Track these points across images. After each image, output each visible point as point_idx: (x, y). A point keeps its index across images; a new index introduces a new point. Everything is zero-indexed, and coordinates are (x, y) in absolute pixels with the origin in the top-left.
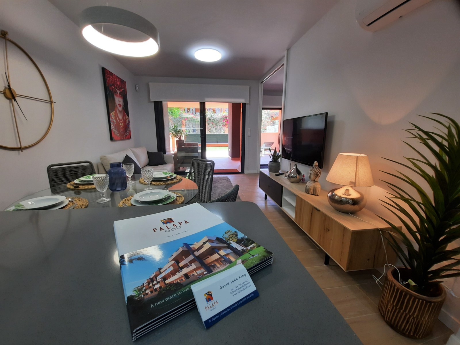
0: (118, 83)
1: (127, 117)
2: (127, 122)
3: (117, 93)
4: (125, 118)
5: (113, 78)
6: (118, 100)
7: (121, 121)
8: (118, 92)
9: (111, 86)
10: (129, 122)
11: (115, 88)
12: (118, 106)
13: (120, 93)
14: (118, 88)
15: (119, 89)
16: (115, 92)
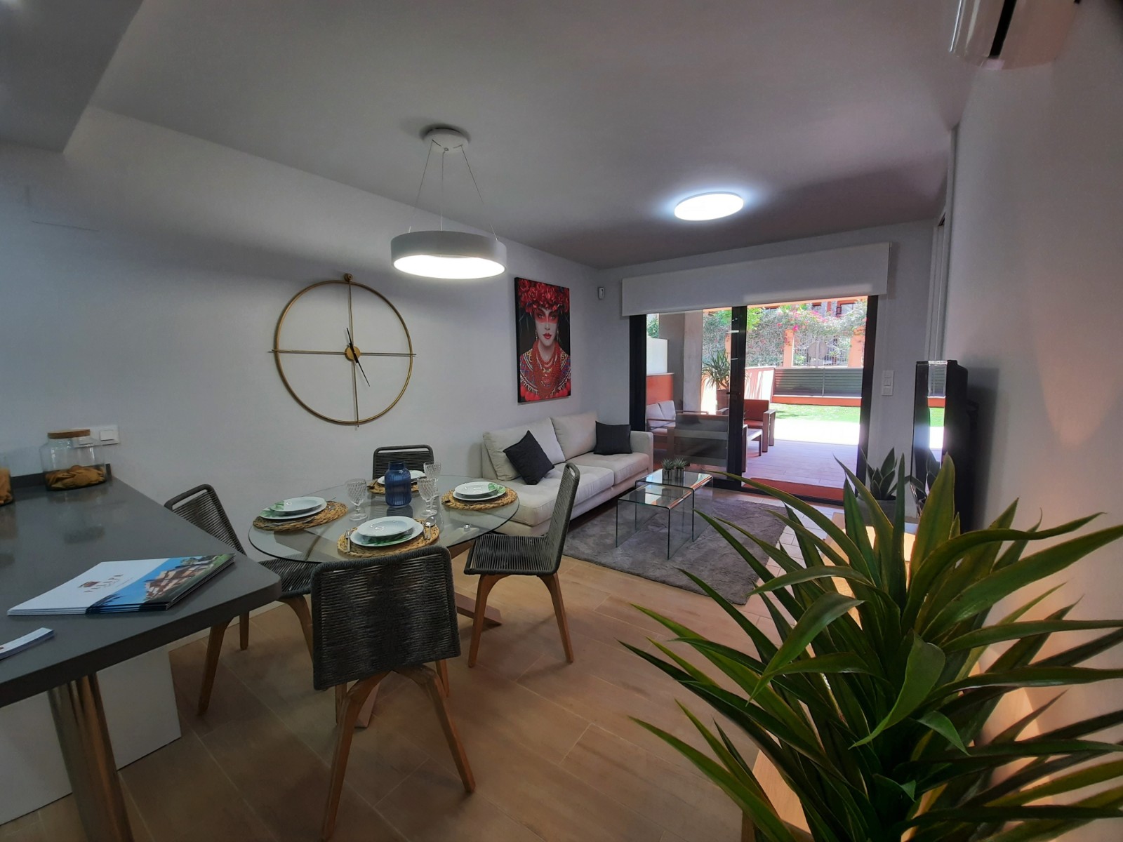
0: (549, 296)
1: (563, 355)
2: (563, 364)
3: (544, 314)
4: (559, 357)
5: (536, 290)
6: (546, 327)
7: (547, 364)
8: (547, 312)
9: (531, 305)
10: (568, 363)
11: (540, 308)
12: (542, 338)
13: (550, 314)
14: (547, 306)
15: (551, 306)
16: (538, 315)
